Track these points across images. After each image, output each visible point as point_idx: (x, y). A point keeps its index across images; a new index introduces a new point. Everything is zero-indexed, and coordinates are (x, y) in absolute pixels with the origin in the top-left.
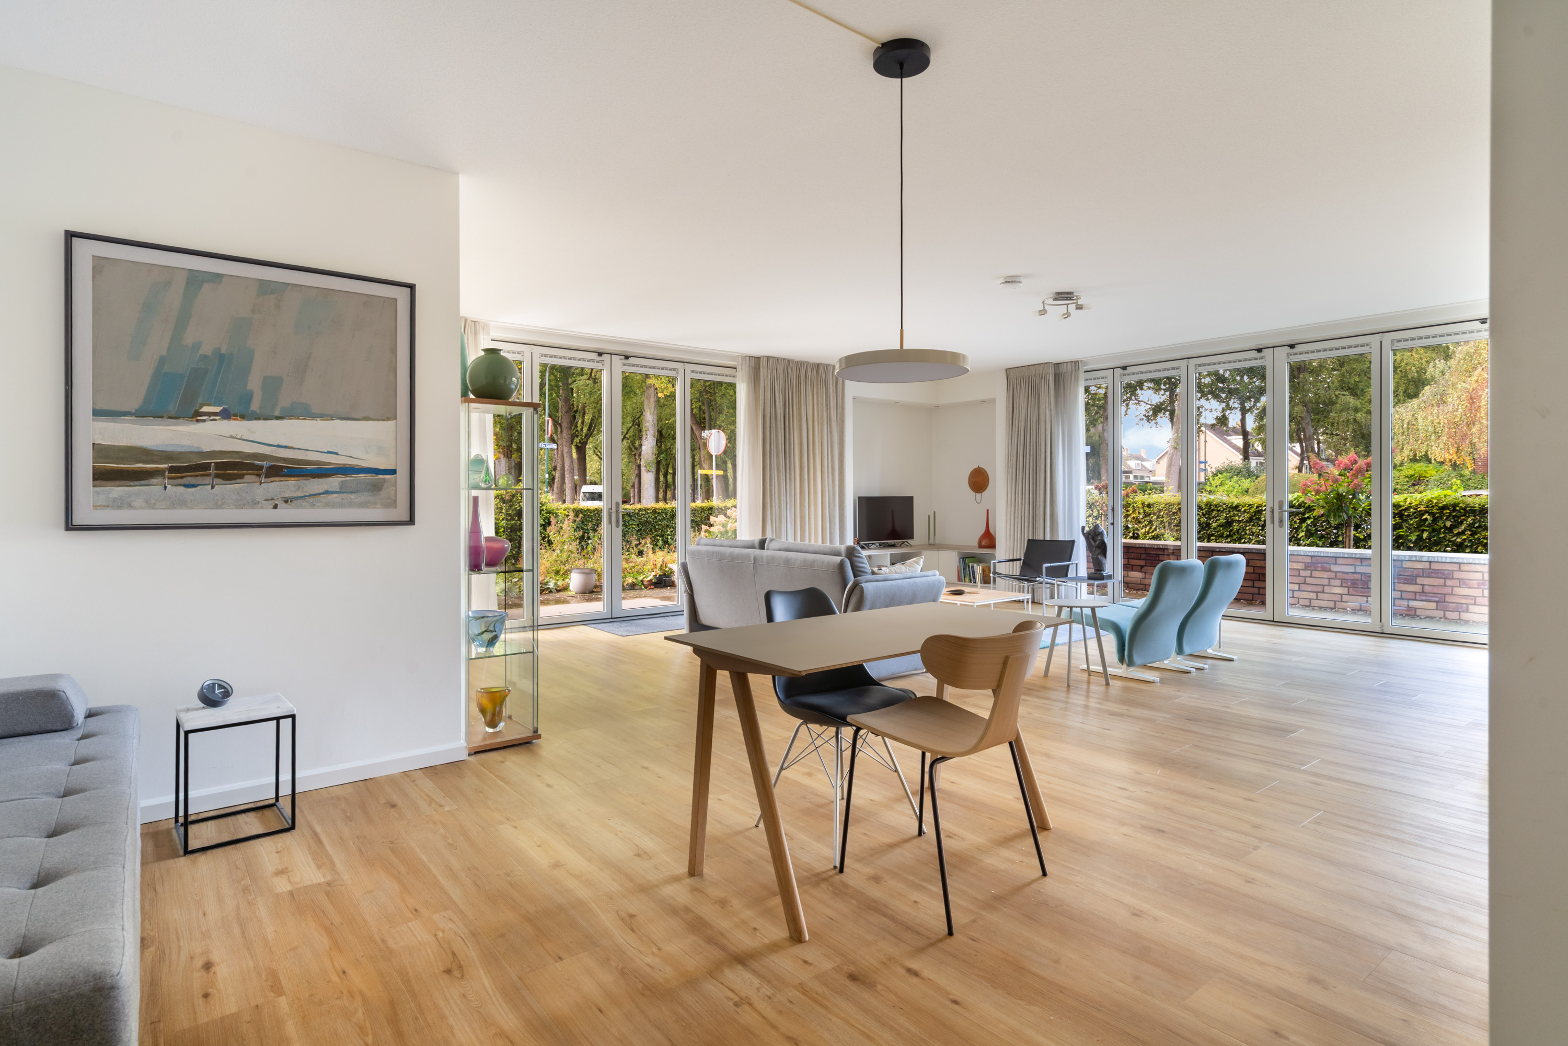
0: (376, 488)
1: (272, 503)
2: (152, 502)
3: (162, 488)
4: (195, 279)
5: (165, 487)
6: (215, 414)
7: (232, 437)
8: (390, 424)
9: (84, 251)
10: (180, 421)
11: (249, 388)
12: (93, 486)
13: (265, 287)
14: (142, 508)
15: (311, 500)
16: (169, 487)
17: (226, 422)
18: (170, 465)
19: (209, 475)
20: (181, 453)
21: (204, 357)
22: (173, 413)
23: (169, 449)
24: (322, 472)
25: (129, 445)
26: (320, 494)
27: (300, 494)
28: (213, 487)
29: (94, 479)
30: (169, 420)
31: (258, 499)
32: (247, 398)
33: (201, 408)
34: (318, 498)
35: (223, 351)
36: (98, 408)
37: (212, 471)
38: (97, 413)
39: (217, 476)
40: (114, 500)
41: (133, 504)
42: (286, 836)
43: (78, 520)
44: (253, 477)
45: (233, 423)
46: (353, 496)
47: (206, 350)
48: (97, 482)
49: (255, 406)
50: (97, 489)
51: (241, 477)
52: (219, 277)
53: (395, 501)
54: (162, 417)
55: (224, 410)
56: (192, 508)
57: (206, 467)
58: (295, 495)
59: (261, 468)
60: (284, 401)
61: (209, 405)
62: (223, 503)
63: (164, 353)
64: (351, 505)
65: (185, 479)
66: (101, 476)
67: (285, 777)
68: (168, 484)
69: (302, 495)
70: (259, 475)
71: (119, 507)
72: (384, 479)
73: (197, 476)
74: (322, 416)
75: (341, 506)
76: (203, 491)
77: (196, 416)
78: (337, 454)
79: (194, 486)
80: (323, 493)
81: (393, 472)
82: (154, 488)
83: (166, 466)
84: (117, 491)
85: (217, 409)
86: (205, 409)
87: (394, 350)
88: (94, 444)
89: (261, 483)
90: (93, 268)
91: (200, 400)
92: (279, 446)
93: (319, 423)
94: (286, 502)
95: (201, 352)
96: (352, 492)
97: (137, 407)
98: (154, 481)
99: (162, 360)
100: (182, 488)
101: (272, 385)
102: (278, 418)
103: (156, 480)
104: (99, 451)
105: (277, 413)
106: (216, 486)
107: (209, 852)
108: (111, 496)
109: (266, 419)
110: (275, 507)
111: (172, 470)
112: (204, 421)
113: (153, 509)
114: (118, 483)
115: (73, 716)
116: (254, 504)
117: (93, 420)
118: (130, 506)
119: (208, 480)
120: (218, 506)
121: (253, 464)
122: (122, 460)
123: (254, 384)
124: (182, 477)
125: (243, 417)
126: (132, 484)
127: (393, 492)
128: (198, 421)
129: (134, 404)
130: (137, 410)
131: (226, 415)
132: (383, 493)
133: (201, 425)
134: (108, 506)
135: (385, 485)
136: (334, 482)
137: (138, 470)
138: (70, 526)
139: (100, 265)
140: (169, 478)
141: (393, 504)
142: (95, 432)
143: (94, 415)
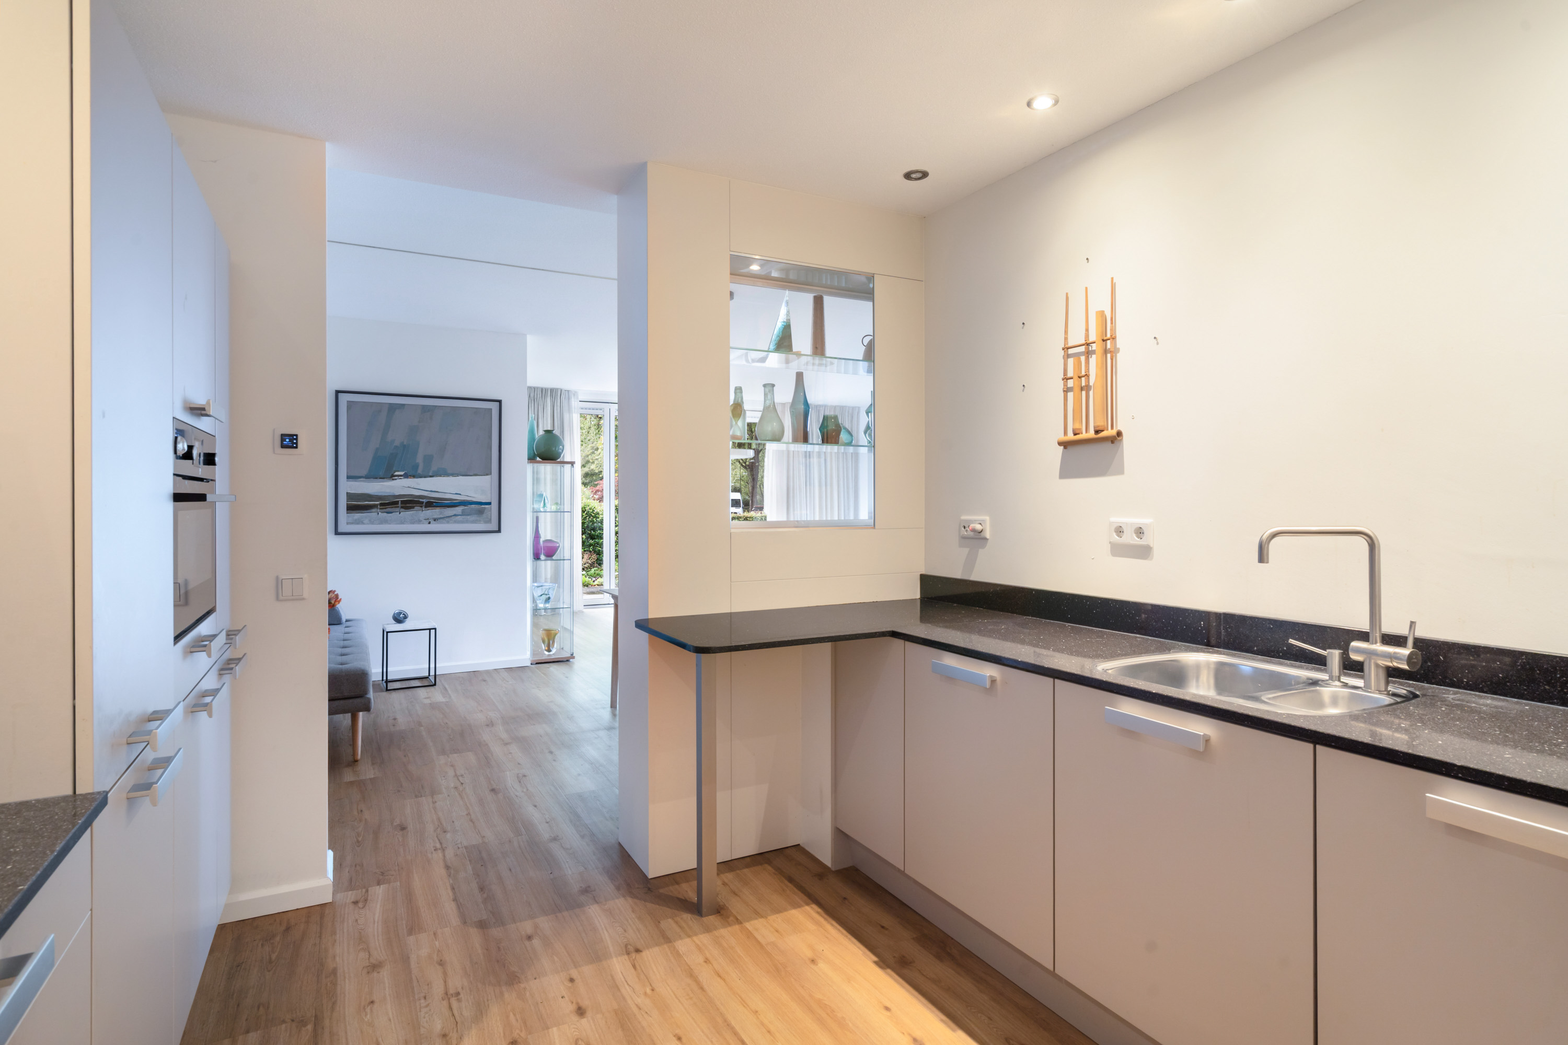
0: (481, 512)
1: (428, 521)
2: (372, 520)
3: (376, 514)
4: (392, 408)
5: (378, 514)
6: (401, 476)
7: (409, 487)
8: (488, 477)
9: (344, 398)
10: (385, 480)
11: (417, 461)
13: (425, 408)
14: (368, 524)
15: (447, 519)
16: (380, 513)
17: (406, 479)
18: (380, 502)
19: (398, 507)
20: (385, 496)
21: (396, 447)
22: (382, 476)
23: (380, 494)
24: (453, 504)
25: (362, 493)
26: (451, 516)
27: (441, 516)
28: (400, 513)
29: (347, 510)
30: (380, 479)
31: (421, 519)
32: (416, 467)
33: (395, 473)
34: (451, 518)
35: (405, 443)
36: (349, 475)
37: (400, 505)
38: (349, 477)
39: (402, 507)
40: (356, 520)
41: (364, 522)
42: (432, 689)
43: (340, 530)
44: (419, 507)
45: (409, 479)
46: (468, 517)
47: (397, 443)
48: (349, 511)
49: (420, 471)
50: (348, 514)
51: (413, 507)
52: (403, 405)
53: (491, 519)
54: (377, 478)
55: (405, 473)
56: (390, 524)
57: (396, 503)
58: (439, 517)
59: (423, 502)
60: (434, 468)
61: (398, 471)
62: (404, 521)
63: (378, 446)
64: (467, 522)
65: (387, 509)
66: (351, 508)
67: (432, 666)
69: (443, 517)
70: (421, 507)
71: (358, 524)
72: (485, 508)
73: (392, 507)
74: (453, 475)
75: (462, 522)
76: (395, 515)
77: (392, 477)
78: (460, 494)
79: (391, 513)
80: (453, 516)
81: (489, 504)
82: (373, 514)
83: (378, 503)
84: (357, 516)
85: (402, 473)
86: (397, 473)
87: (490, 437)
88: (347, 493)
89: (423, 511)
90: (347, 406)
91: (394, 469)
92: (431, 491)
93: (451, 478)
94: (435, 520)
95: (395, 444)
96: (468, 515)
97: (366, 473)
98: (373, 510)
99: (377, 450)
100: (385, 514)
101: (428, 459)
102: (431, 476)
104: (350, 496)
105: (430, 474)
106: (402, 513)
107: (397, 691)
108: (354, 518)
109: (425, 477)
110: (429, 523)
111: (381, 504)
112: (396, 479)
113: (373, 524)
114: (358, 511)
115: (341, 619)
116: (419, 522)
117: (347, 481)
118: (363, 523)
119: (397, 509)
120: (402, 523)
121: (419, 501)
122: (359, 500)
123: (420, 459)
124: (386, 508)
125: (414, 477)
126: (364, 512)
127: (490, 515)
128: (393, 479)
129: (364, 472)
130: (365, 475)
131: (406, 476)
132: (484, 515)
133: (395, 481)
134: (353, 523)
135: (485, 511)
136: (459, 510)
137: (366, 505)
138: (337, 533)
139: (350, 404)
140: (380, 509)
141: (489, 521)
142: (347, 487)
143: (347, 478)
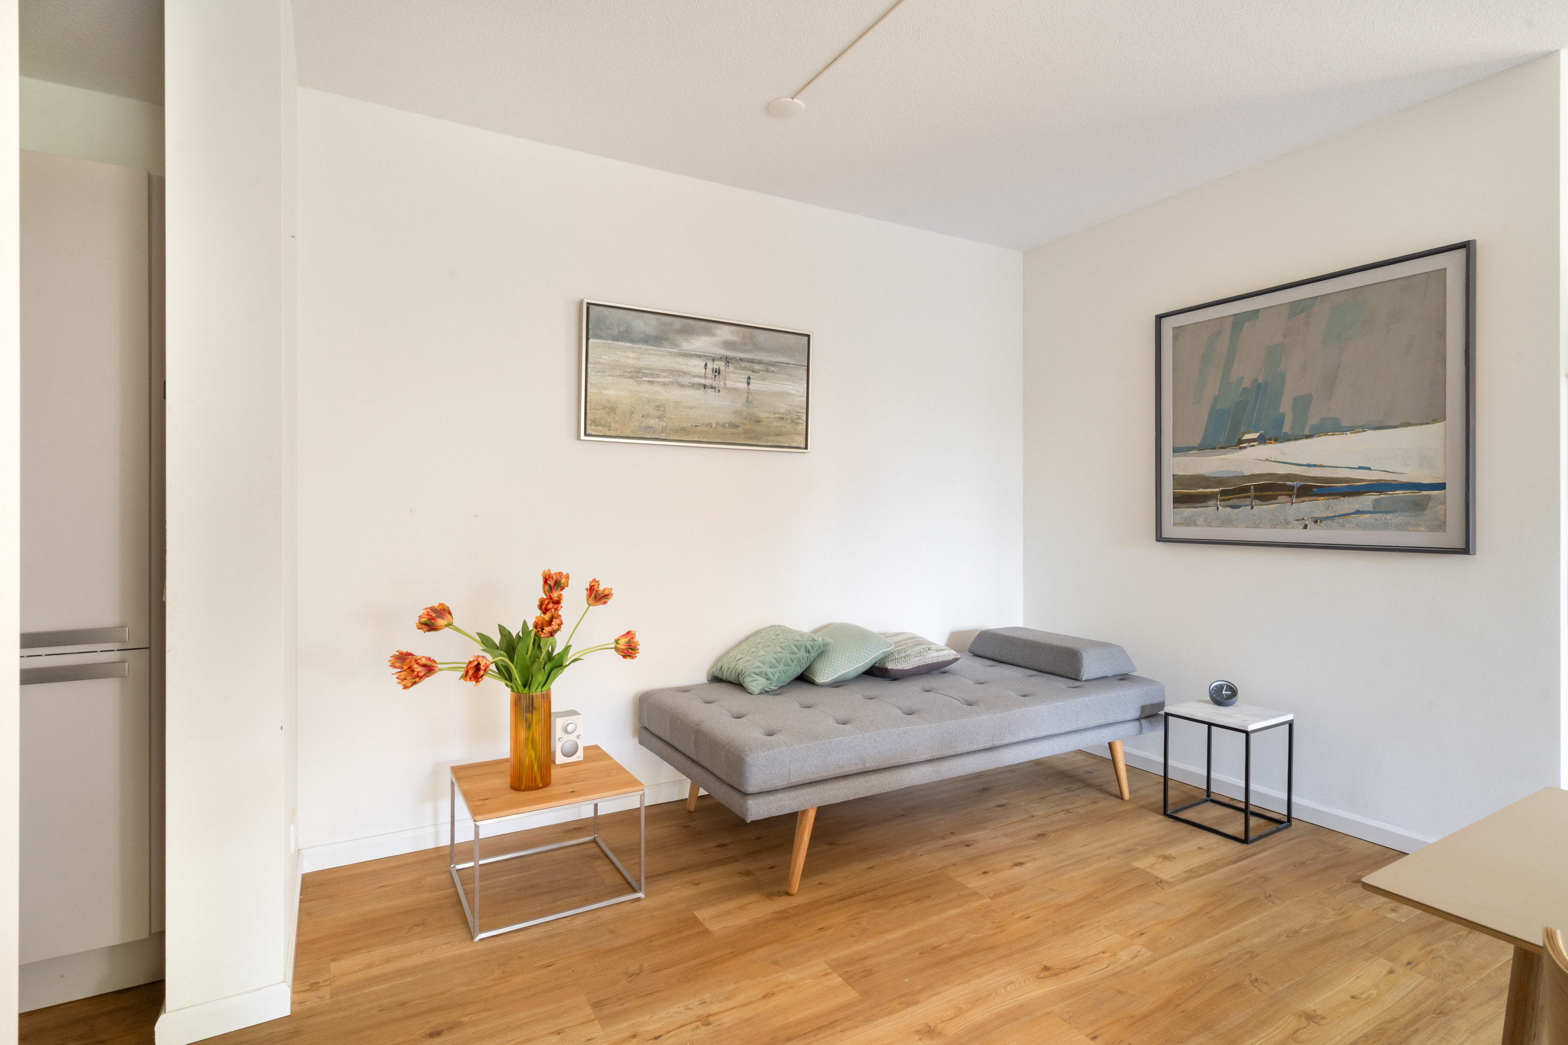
0: (1419, 506)
1: (1302, 523)
2: (1209, 520)
3: (1215, 508)
4: (1239, 321)
5: (1218, 508)
6: (1254, 440)
7: (1267, 460)
8: (1438, 426)
9: (1168, 325)
10: (1228, 450)
11: (1281, 411)
12: (1173, 508)
13: (1295, 308)
14: (1202, 526)
15: (1341, 520)
16: (1220, 507)
17: (1262, 446)
18: (1221, 489)
19: (1249, 497)
20: (1228, 478)
21: (1246, 390)
22: (1223, 443)
23: (1220, 475)
24: (1354, 490)
25: (1194, 474)
26: (1350, 514)
27: (1329, 514)
28: (1252, 508)
29: (1175, 502)
30: (1220, 450)
31: (1290, 518)
32: (1279, 421)
33: (1243, 436)
34: (1348, 518)
35: (1260, 381)
36: (1176, 446)
37: (1252, 493)
38: (1176, 450)
39: (1256, 497)
40: (1186, 519)
41: (1197, 522)
43: (1165, 535)
44: (1286, 497)
45: (1268, 446)
46: (1389, 517)
47: (1247, 383)
48: (1176, 504)
49: (1287, 428)
50: (1176, 510)
51: (1275, 497)
52: (1256, 312)
53: (1445, 522)
54: (1215, 448)
55: (1261, 435)
56: (1236, 527)
57: (1246, 490)
58: (1325, 515)
59: (1292, 488)
60: (1313, 420)
61: (1249, 433)
62: (1260, 523)
63: (1216, 393)
64: (1386, 526)
65: (1231, 501)
66: (1180, 500)
68: (1220, 506)
69: (1332, 515)
70: (1290, 496)
71: (1189, 525)
72: (1429, 497)
73: (1240, 498)
74: (1352, 429)
75: (1375, 527)
76: (1245, 511)
77: (1239, 444)
78: (1369, 469)
79: (1238, 507)
80: (1354, 513)
81: (1441, 486)
82: (1209, 510)
83: (1218, 490)
84: (1187, 511)
85: (1255, 436)
86: (1246, 437)
87: (1442, 335)
88: (1174, 475)
89: (1292, 503)
90: (1173, 337)
91: (1242, 430)
92: (1309, 465)
93: (1350, 437)
94: (1316, 522)
95: (1243, 386)
96: (1387, 512)
97: (1199, 442)
98: (1211, 503)
99: (1216, 399)
100: (1229, 509)
101: (1302, 404)
102: (1308, 437)
103: (1211, 502)
104: (1177, 480)
105: (1307, 432)
106: (1255, 507)
108: (1184, 515)
109: (1296, 439)
110: (1305, 527)
111: (1223, 493)
112: (1245, 447)
113: (1210, 526)
114: (1190, 505)
116: (1287, 524)
117: (1174, 456)
118: (1195, 525)
119: (1248, 501)
120: (1256, 526)
121: (1285, 485)
122: (1189, 487)
123: (1286, 407)
124: (1229, 500)
125: (1277, 440)
126: (1196, 506)
127: (1442, 512)
128: (1241, 448)
129: (1196, 440)
130: (1199, 445)
131: (1262, 440)
132: (1428, 513)
133: (1243, 451)
134: (1182, 524)
135: (1431, 503)
136: (1367, 501)
137: (1200, 494)
138: (1160, 538)
139: (1177, 331)
140: (1221, 500)
141: (1441, 526)
142: (1176, 465)
143: (1174, 452)
